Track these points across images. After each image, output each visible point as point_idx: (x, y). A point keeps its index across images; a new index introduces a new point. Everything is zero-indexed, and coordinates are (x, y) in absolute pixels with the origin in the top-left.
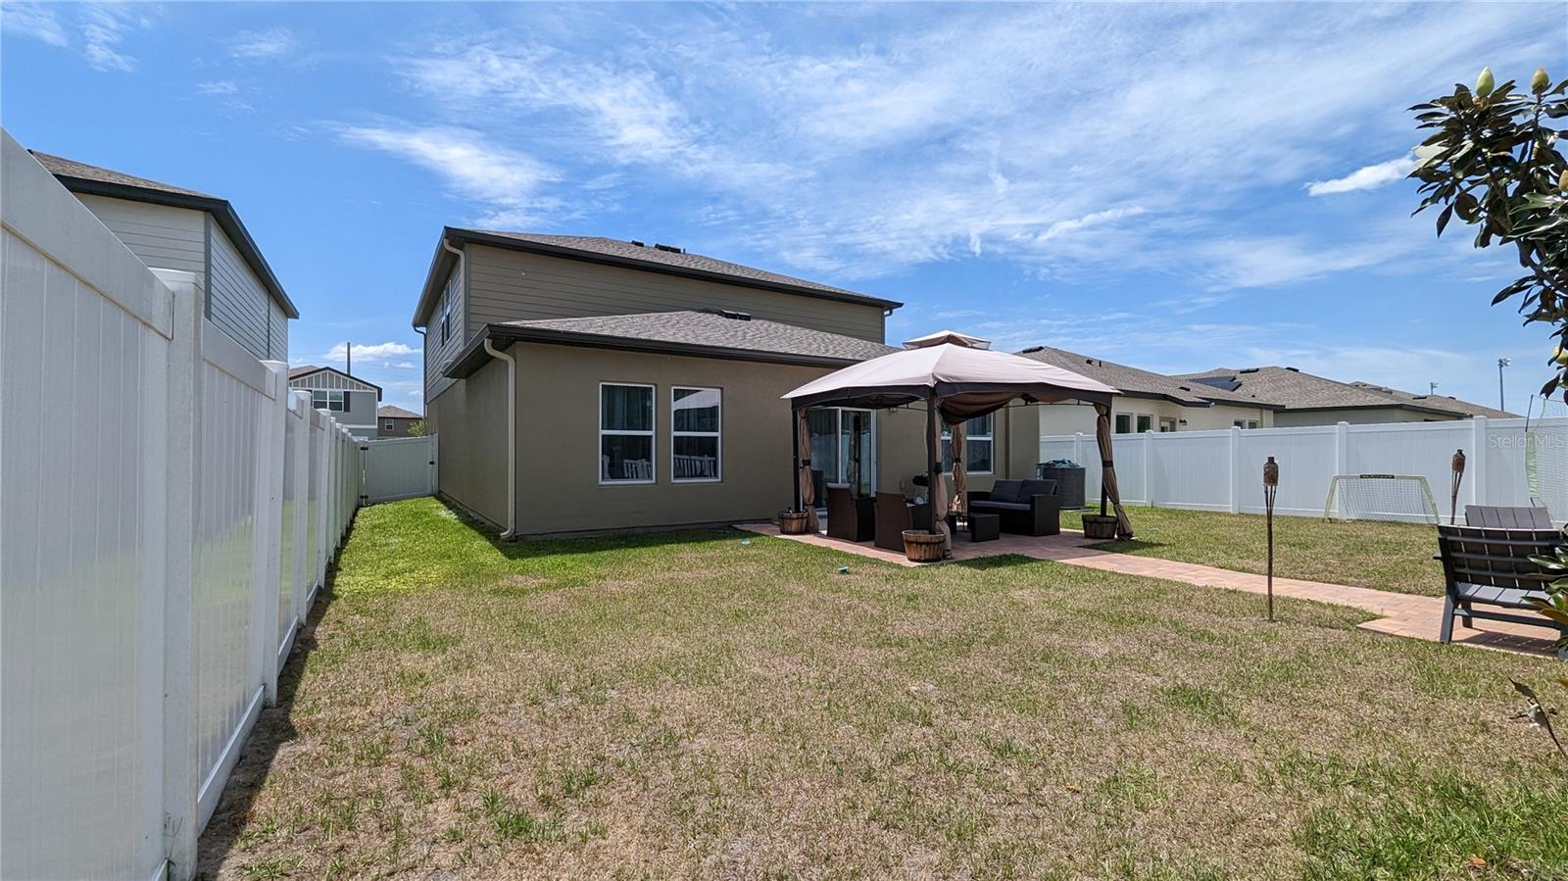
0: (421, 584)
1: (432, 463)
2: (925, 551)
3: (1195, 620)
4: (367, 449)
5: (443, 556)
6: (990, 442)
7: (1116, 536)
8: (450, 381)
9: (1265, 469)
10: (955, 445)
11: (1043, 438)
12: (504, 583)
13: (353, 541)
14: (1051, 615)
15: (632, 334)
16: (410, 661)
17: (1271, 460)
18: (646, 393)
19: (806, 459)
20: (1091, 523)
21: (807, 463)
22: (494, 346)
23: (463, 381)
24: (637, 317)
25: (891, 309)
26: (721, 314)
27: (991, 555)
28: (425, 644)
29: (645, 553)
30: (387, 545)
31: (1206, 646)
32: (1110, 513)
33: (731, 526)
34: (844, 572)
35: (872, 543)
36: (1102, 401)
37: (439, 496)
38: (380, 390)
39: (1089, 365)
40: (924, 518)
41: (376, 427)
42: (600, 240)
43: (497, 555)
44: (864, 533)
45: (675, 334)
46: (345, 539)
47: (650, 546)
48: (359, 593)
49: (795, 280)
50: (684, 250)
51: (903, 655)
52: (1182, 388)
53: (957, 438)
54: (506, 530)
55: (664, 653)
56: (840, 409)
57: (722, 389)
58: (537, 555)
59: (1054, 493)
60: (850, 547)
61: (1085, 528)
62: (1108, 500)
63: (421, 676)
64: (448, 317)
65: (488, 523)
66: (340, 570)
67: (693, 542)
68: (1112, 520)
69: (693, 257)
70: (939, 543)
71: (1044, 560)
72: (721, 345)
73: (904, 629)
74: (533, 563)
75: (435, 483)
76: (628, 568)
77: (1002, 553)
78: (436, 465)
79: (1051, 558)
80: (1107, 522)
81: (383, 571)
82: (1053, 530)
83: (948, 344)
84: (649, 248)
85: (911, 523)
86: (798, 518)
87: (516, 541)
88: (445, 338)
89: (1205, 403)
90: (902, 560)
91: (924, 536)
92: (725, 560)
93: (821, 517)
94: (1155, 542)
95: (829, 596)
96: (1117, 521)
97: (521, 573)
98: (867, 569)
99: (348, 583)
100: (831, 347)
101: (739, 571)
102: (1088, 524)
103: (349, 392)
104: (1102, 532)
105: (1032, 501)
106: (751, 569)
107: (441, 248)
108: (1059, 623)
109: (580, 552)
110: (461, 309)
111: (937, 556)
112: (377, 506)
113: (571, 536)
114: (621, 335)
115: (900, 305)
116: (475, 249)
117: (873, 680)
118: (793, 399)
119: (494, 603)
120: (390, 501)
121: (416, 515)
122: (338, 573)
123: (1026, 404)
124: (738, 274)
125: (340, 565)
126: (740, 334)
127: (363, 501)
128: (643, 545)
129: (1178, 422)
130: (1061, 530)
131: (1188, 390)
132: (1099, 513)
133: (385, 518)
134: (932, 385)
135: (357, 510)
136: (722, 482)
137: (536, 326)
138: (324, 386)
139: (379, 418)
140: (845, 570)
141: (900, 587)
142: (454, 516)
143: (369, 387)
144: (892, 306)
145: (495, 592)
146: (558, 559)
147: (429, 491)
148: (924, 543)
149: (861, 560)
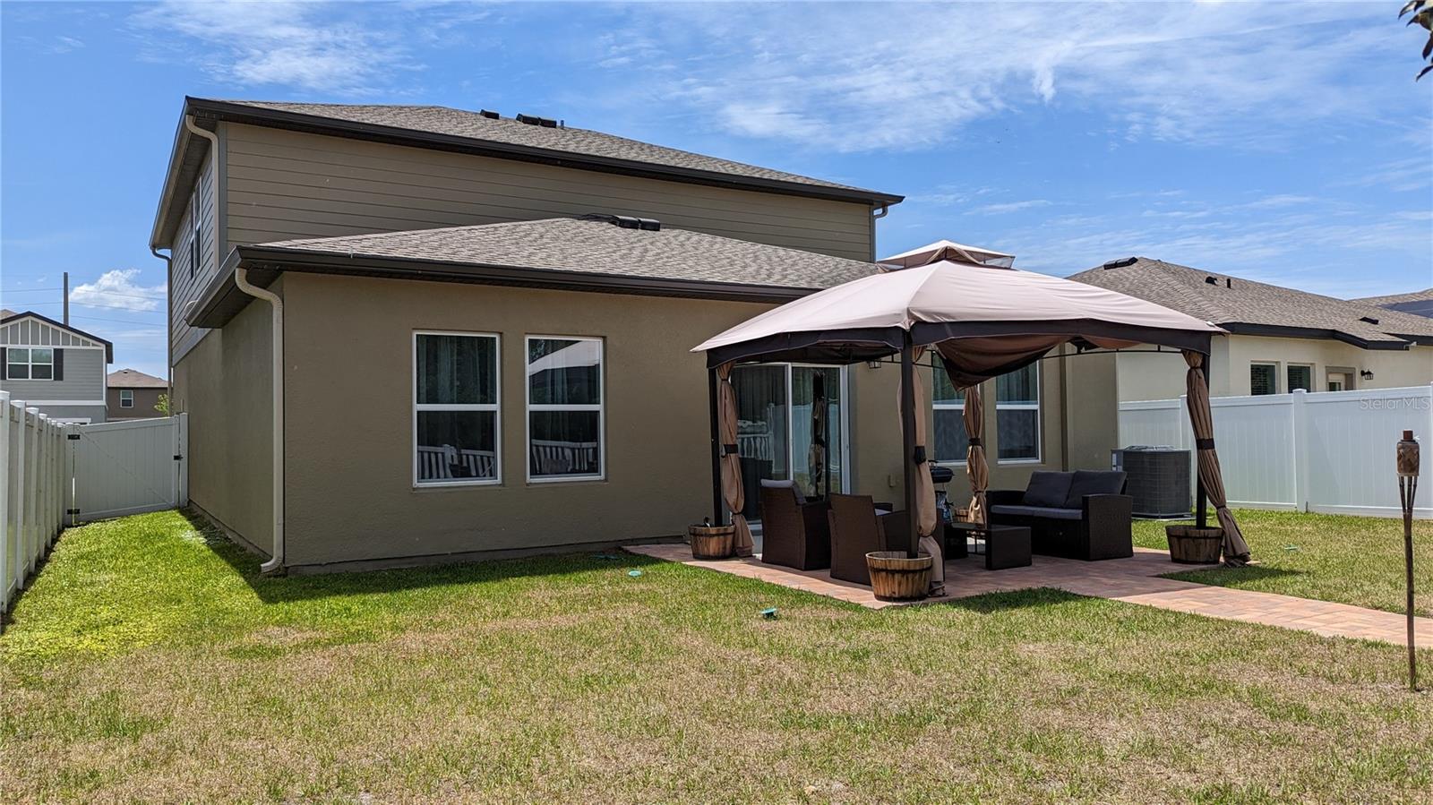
0: (127, 641)
1: (177, 458)
2: (900, 584)
3: (1290, 687)
4: (78, 437)
5: (169, 600)
6: (1035, 411)
7: (1222, 559)
8: (200, 332)
9: (1399, 449)
10: (971, 418)
11: (1123, 404)
12: (250, 640)
13: (43, 579)
14: (1066, 681)
15: (463, 256)
16: (81, 755)
17: (1408, 436)
18: (485, 346)
19: (730, 443)
20: (1179, 538)
21: (732, 449)
22: (250, 280)
23: (218, 332)
24: (478, 231)
25: (884, 206)
26: (614, 221)
27: (1009, 589)
28: (111, 727)
29: (476, 592)
30: (92, 584)
31: (1288, 727)
32: (1212, 522)
33: (620, 549)
34: (770, 616)
35: (827, 573)
36: (1195, 346)
37: (189, 511)
38: (109, 346)
39: (1211, 286)
40: (900, 533)
41: (103, 403)
42: (428, 111)
43: (252, 597)
44: (816, 559)
45: (531, 254)
46: (30, 577)
47: (487, 580)
48: (33, 656)
49: (733, 165)
50: (562, 122)
51: (814, 740)
52: (1364, 319)
53: (974, 407)
54: (272, 558)
55: (459, 738)
56: (790, 365)
57: (604, 338)
58: (312, 596)
59: (1123, 492)
60: (793, 579)
61: (1171, 548)
62: (1208, 500)
63: (92, 775)
64: (198, 232)
65: (250, 549)
66: (13, 622)
67: (554, 573)
68: (1213, 533)
69: (576, 132)
70: (921, 571)
71: (1089, 597)
72: (600, 270)
73: (832, 703)
74: (301, 608)
75: (183, 489)
76: (443, 614)
77: (1025, 586)
78: (184, 462)
79: (1100, 594)
80: (1206, 538)
81: (76, 623)
82: (1120, 549)
83: (944, 262)
84: (506, 120)
85: (883, 542)
86: (718, 535)
87: (285, 576)
88: (195, 267)
89: (1401, 343)
90: (866, 598)
91: (898, 560)
92: (593, 601)
93: (755, 533)
94: (1284, 567)
95: (734, 653)
96: (1221, 534)
97: (279, 624)
98: (808, 611)
99: (21, 642)
100: (779, 269)
101: (611, 617)
102: (1175, 540)
103: (62, 350)
104: (1198, 552)
105: (1084, 505)
106: (629, 613)
107: (183, 127)
108: (1074, 692)
109: (379, 591)
110: (214, 224)
111: (920, 591)
112: (92, 525)
113: (369, 567)
114: (446, 258)
115: (900, 199)
116: (233, 130)
117: (755, 777)
118: (710, 351)
119: (227, 668)
120: (112, 517)
121: (146, 539)
122: (9, 627)
123: (1079, 353)
124: (642, 158)
125: (15, 615)
126: (636, 252)
127: (72, 517)
128: (474, 579)
129: (1358, 374)
130: (1135, 549)
131: (1375, 322)
132: (1194, 523)
133: (99, 542)
134: (906, 327)
135: (60, 531)
136: (606, 480)
137: (311, 248)
138: (25, 342)
139: (109, 388)
140: (772, 613)
141: (849, 639)
142: (202, 539)
143: (91, 341)
144: (885, 201)
145: (236, 653)
146: (344, 601)
147: (173, 502)
148: (898, 572)
149: (802, 597)
